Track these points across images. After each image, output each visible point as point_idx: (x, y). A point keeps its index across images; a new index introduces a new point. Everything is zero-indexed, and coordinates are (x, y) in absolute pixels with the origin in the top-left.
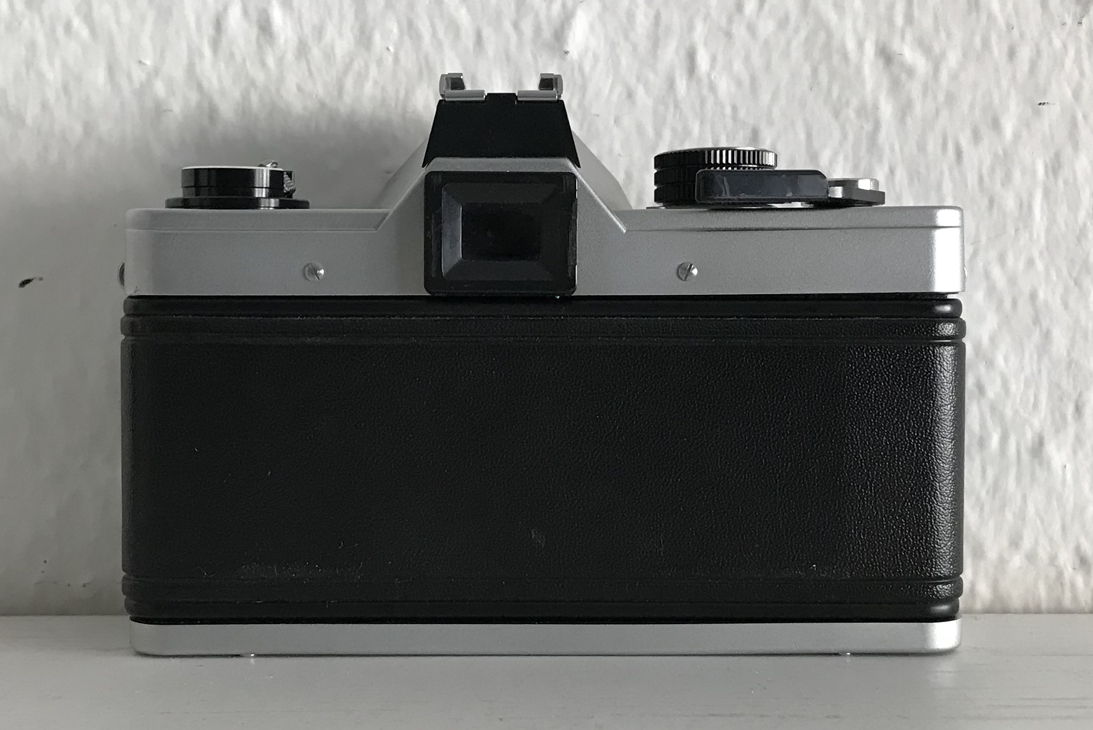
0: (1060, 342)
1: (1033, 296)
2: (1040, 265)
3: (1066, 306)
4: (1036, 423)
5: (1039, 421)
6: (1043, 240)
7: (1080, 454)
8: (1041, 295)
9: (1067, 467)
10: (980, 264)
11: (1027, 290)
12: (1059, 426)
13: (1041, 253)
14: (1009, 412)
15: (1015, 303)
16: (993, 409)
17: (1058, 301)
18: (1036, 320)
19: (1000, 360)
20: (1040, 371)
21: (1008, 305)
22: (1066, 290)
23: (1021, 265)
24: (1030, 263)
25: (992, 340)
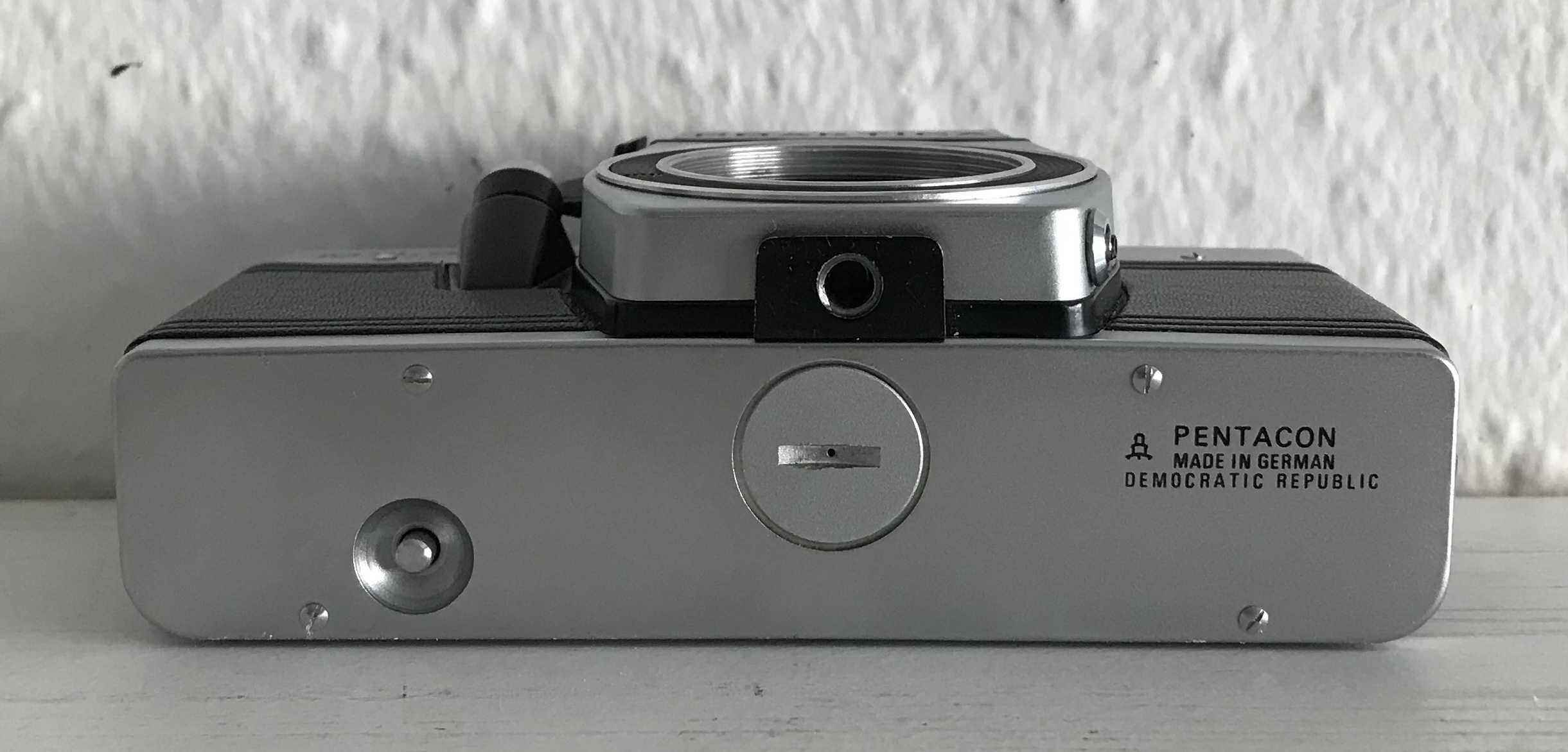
0: (1467, 146)
1: (1434, 84)
2: (1443, 44)
3: (1476, 96)
4: (1435, 251)
5: (1439, 247)
6: (1447, 14)
7: (1491, 293)
8: (1444, 83)
9: (1474, 307)
10: (1364, 41)
11: (1426, 79)
12: (1464, 253)
13: (1444, 27)
14: (1399, 238)
15: (1409, 95)
16: (1380, 231)
17: (1466, 89)
18: (1437, 117)
19: (1389, 170)
20: (1440, 183)
21: (1399, 96)
22: (1476, 80)
23: (1419, 43)
24: (1430, 41)
25: (1380, 143)
